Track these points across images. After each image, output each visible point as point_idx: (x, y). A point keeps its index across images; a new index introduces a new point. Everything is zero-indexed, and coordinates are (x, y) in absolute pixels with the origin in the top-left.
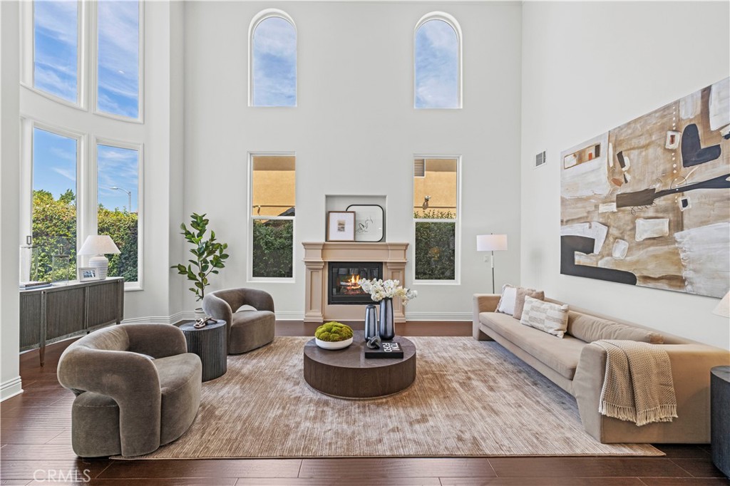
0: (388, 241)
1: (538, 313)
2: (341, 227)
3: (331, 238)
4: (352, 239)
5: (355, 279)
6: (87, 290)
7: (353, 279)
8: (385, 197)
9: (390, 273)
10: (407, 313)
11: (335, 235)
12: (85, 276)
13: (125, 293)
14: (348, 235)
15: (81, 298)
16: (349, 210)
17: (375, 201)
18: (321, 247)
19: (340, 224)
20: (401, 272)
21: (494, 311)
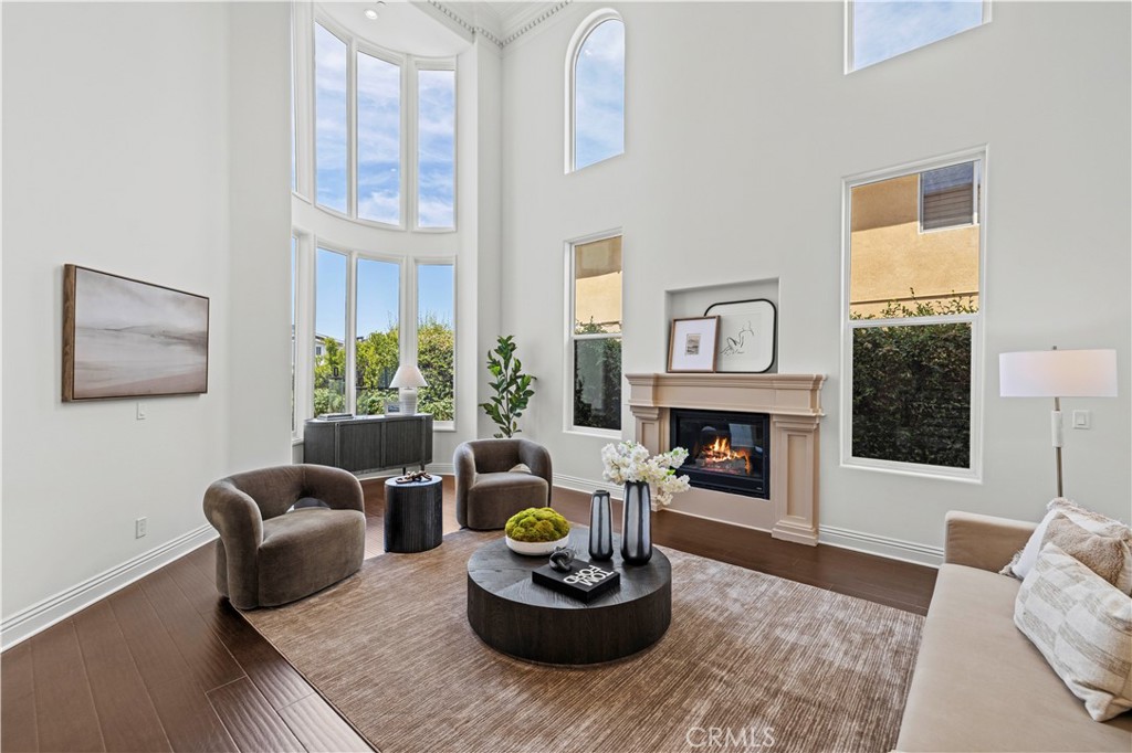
0: (784, 369)
1: (1047, 606)
2: (693, 348)
3: (675, 367)
4: (710, 368)
5: (720, 444)
6: (384, 426)
7: (717, 445)
8: (775, 282)
9: (785, 436)
10: (824, 528)
11: (682, 361)
12: (390, 411)
13: (434, 434)
14: (704, 361)
15: (378, 433)
16: (709, 314)
17: (759, 291)
18: (652, 382)
19: (691, 341)
20: (810, 437)
21: (997, 572)
